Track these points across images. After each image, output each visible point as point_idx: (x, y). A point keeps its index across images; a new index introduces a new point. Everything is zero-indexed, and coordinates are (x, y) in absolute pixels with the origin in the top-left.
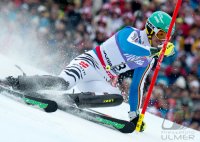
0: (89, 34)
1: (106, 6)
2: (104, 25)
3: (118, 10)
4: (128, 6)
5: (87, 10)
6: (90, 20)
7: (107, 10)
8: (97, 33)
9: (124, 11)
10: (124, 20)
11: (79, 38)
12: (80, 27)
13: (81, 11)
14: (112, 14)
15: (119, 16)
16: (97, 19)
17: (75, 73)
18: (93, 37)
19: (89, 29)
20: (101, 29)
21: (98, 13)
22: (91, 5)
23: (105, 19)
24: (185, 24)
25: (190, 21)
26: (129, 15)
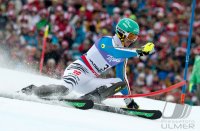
0: (16, 30)
1: (26, 7)
2: (26, 22)
3: (35, 9)
4: (42, 4)
5: (11, 13)
6: (15, 20)
7: (27, 10)
8: (22, 29)
9: (39, 9)
10: (41, 15)
11: (8, 35)
12: (8, 26)
13: (7, 14)
14: (30, 13)
15: (36, 13)
16: (20, 18)
17: (71, 80)
18: (19, 32)
19: (15, 26)
20: (25, 25)
21: (20, 13)
22: (14, 8)
23: (26, 17)
24: (87, 11)
25: (90, 8)
26: (44, 11)
